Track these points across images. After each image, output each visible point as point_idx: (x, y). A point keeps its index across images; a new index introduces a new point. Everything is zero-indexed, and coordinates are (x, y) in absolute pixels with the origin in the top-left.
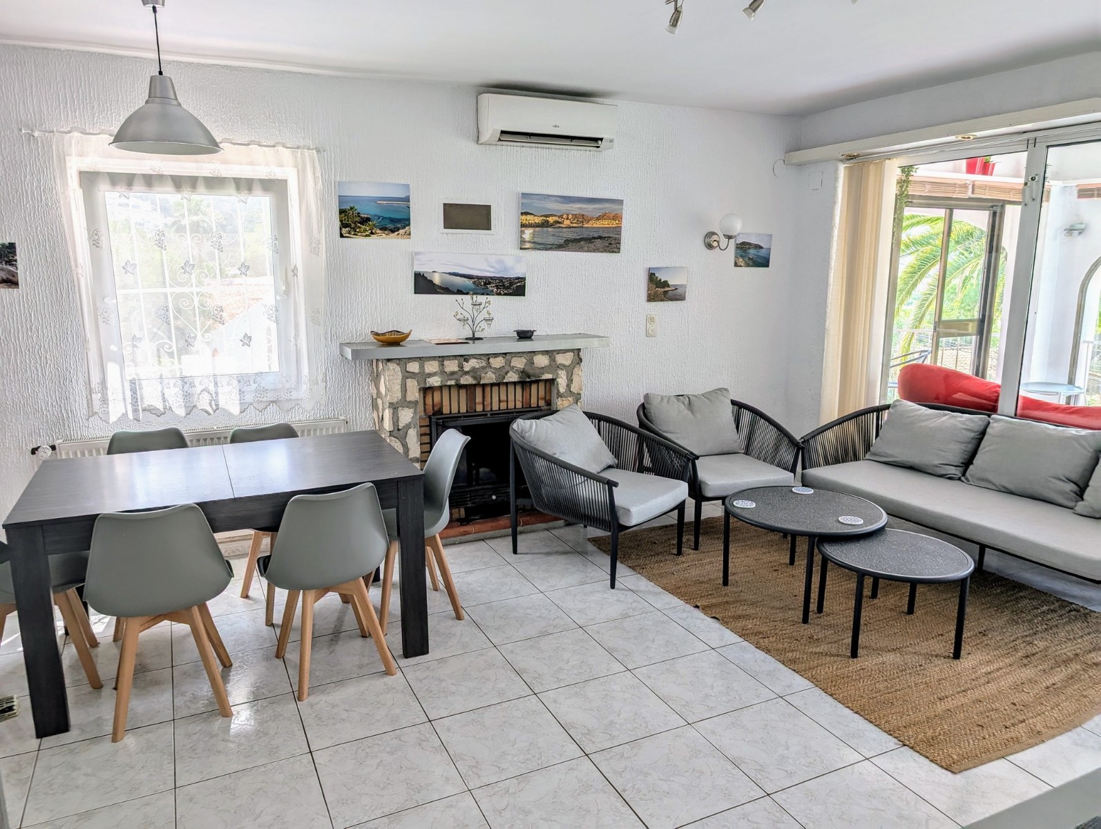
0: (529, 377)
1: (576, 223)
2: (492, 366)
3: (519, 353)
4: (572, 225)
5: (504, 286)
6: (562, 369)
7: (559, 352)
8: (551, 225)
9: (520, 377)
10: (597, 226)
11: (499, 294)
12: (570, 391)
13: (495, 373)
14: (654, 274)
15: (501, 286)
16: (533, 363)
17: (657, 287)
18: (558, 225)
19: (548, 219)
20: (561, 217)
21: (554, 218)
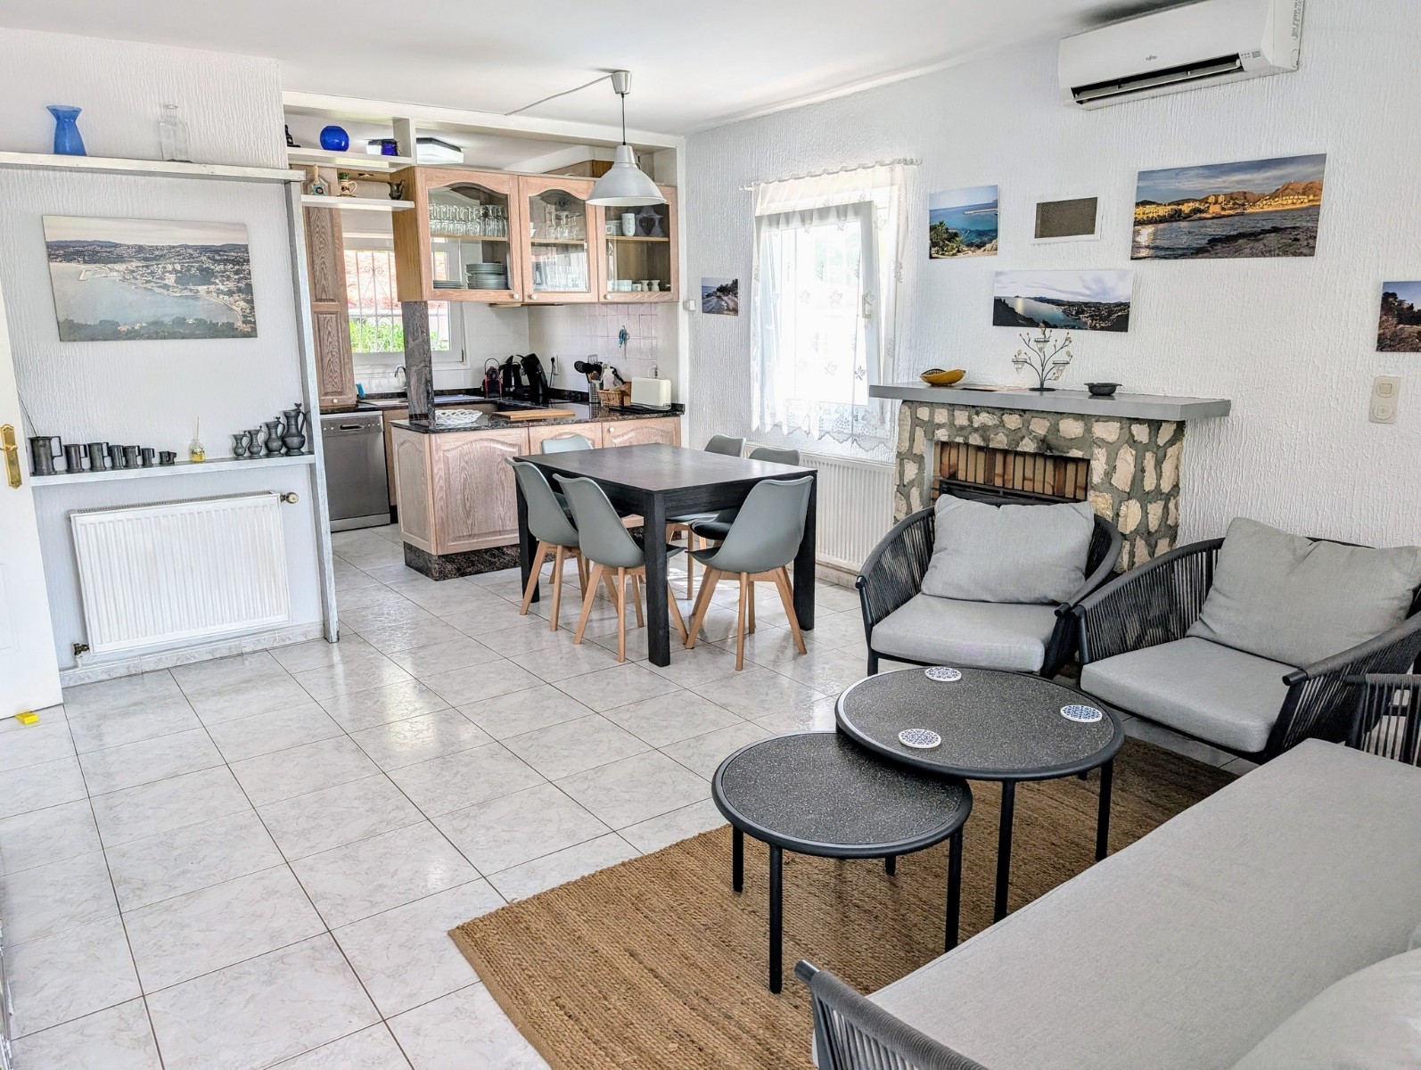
0: (1051, 449)
1: (1231, 209)
2: (1006, 425)
3: (1043, 412)
4: (1223, 213)
5: (1100, 315)
6: (1100, 447)
7: (1099, 418)
8: (1187, 217)
9: (1039, 448)
10: (1271, 209)
11: (1094, 328)
12: (1111, 484)
13: (1007, 436)
14: (1394, 295)
15: (1096, 316)
16: (1058, 431)
17: (1399, 323)
18: (1199, 215)
19: (1180, 207)
20: (1205, 201)
21: (1191, 204)
